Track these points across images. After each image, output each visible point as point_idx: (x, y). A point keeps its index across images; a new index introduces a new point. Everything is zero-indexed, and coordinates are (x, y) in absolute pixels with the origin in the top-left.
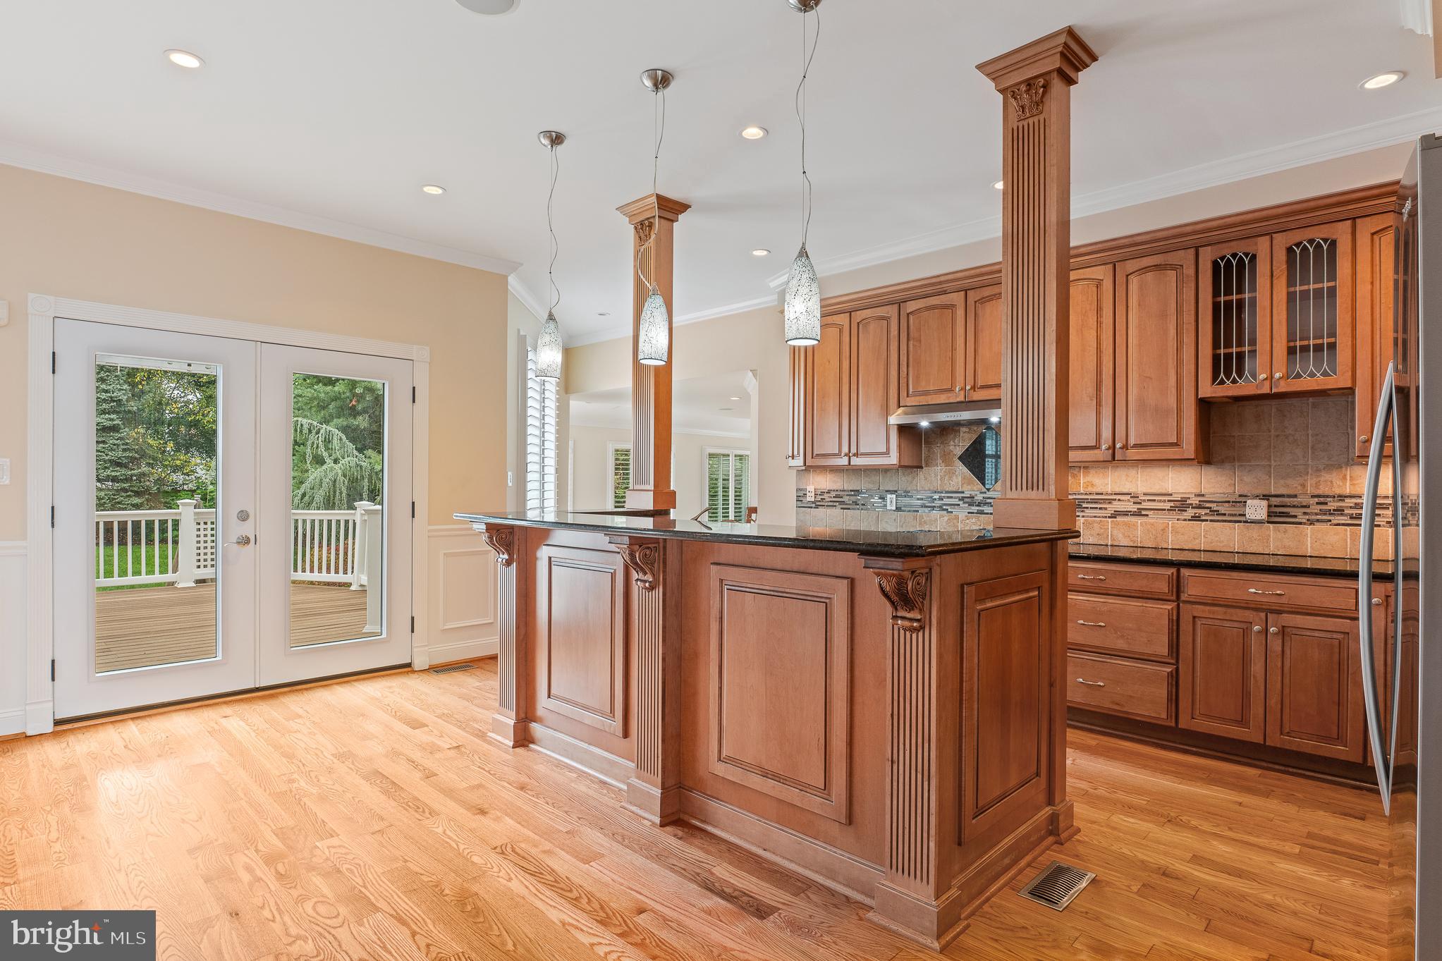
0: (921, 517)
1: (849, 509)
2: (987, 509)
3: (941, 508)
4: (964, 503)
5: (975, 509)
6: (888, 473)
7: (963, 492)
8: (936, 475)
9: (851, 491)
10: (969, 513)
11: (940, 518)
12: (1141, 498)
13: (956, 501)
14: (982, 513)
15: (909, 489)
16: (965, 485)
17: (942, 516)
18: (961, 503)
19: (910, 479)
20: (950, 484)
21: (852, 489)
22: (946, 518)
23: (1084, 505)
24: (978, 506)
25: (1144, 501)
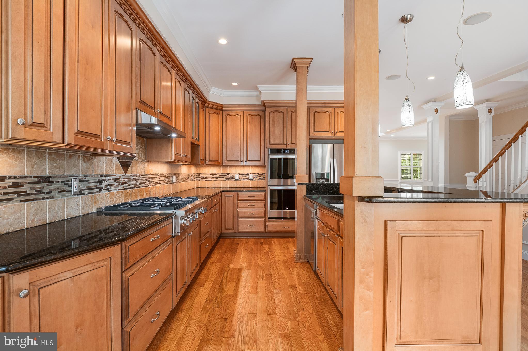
0: (95, 197)
1: (33, 200)
2: (125, 186)
3: (105, 189)
4: (116, 183)
5: (121, 186)
6: (72, 158)
7: (115, 176)
8: (103, 163)
9: (35, 177)
10: (119, 189)
11: (106, 196)
12: (160, 176)
13: (112, 182)
14: (123, 189)
15: (88, 174)
16: (117, 171)
17: (107, 194)
18: (114, 183)
19: (88, 165)
20: (110, 169)
21: (35, 174)
22: (109, 195)
23: (151, 180)
24: (122, 184)
25: (161, 177)
